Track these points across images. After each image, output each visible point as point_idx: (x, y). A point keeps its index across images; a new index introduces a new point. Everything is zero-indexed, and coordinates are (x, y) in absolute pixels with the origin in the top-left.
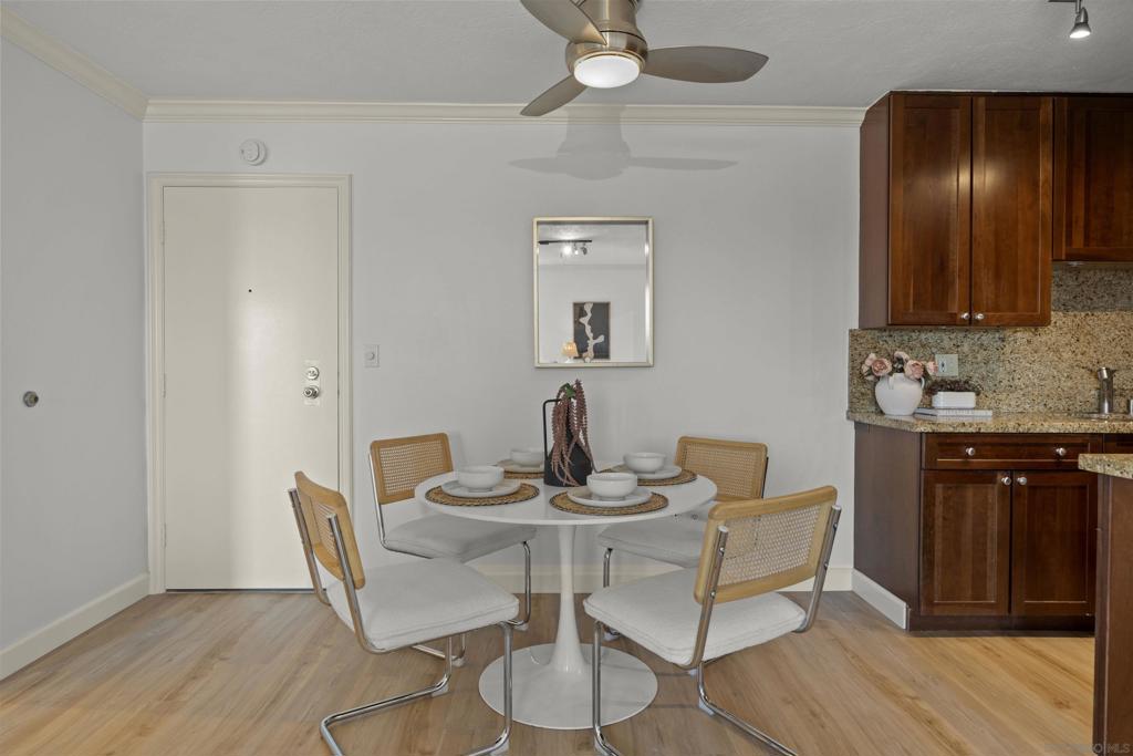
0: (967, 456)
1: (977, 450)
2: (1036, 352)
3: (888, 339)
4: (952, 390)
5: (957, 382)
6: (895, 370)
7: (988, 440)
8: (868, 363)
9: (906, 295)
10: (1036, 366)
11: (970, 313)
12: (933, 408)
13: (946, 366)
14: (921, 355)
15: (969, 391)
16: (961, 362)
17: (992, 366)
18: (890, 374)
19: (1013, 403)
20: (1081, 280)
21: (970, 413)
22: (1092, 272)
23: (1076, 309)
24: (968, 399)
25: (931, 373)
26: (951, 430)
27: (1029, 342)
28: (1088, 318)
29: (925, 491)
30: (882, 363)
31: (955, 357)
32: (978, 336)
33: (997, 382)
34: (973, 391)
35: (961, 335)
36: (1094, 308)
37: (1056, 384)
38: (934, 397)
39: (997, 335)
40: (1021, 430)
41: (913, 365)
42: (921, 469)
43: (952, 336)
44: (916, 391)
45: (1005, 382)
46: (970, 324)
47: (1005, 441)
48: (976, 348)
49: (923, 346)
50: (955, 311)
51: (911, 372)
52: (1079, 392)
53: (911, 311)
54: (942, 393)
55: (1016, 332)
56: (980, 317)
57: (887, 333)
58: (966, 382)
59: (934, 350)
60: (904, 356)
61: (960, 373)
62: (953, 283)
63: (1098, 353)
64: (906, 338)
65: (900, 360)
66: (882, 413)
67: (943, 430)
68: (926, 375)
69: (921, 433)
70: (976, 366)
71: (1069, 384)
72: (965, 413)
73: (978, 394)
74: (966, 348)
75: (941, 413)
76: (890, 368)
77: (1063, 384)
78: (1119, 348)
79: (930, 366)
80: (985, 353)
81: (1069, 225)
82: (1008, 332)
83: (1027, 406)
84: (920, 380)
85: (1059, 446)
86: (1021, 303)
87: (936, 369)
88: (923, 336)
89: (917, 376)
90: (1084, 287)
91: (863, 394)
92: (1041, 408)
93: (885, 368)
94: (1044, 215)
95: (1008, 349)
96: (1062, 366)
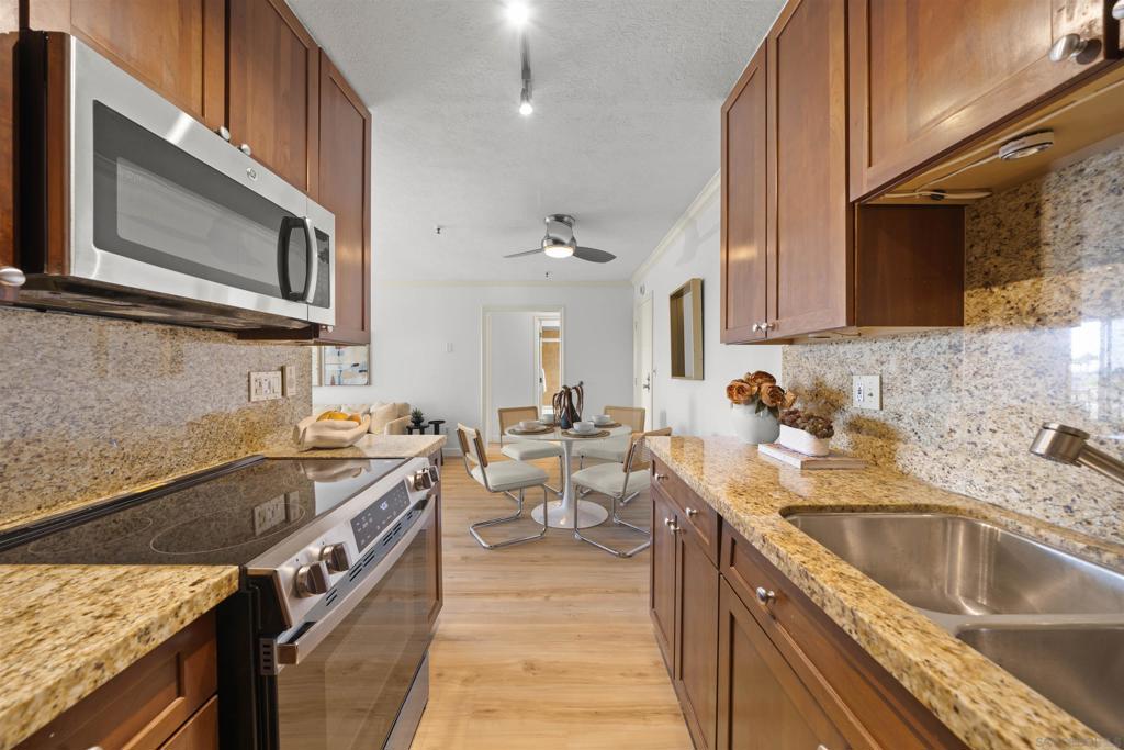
16: (887, 388)
31: (877, 380)
32: (912, 344)
35: (887, 344)
43: (875, 347)
48: (909, 366)
59: (853, 369)
61: (885, 407)
70: (908, 397)
74: (893, 367)
80: (923, 374)
83: (1013, 496)
88: (841, 349)
95: (966, 368)
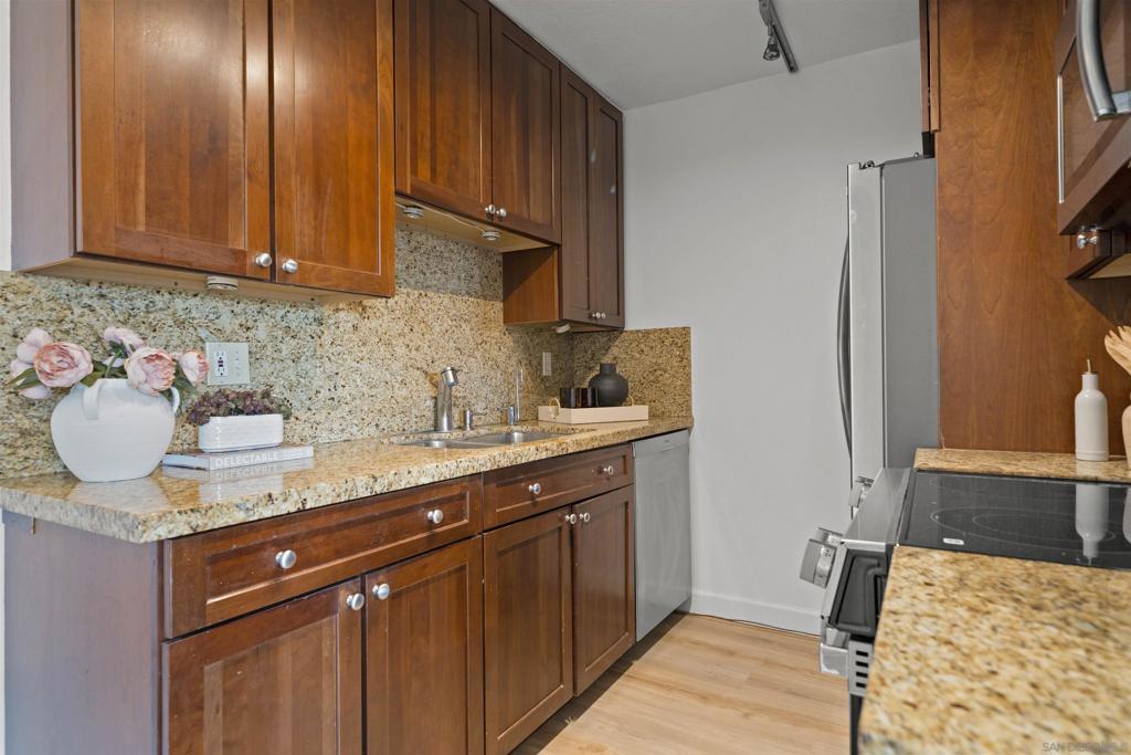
0: (279, 571)
1: (295, 550)
2: (364, 344)
3: (96, 303)
4: (239, 412)
5: (249, 395)
6: (99, 370)
7: (322, 522)
8: (25, 352)
9: (128, 191)
10: (365, 366)
11: (273, 255)
12: (200, 452)
13: (229, 366)
14: (175, 342)
15: (270, 411)
16: (255, 358)
17: (304, 365)
18: (88, 381)
19: (336, 426)
20: (413, 244)
21: (275, 455)
22: (424, 237)
23: (408, 285)
24: (269, 426)
25: (192, 376)
26: (240, 517)
27: (355, 328)
28: (422, 300)
29: (174, 697)
30: (64, 353)
31: (244, 347)
32: (282, 311)
33: (312, 394)
34: (278, 410)
35: (254, 307)
36: (428, 287)
37: (389, 393)
38: (203, 429)
39: (311, 313)
40: (378, 489)
41: (149, 359)
42: (163, 639)
43: (238, 309)
44: (160, 419)
45: (324, 393)
46: (272, 279)
47: (352, 517)
48: (279, 334)
49: (180, 324)
50: (241, 244)
51: (142, 377)
52: (415, 404)
53: (142, 228)
54: (218, 420)
55: (337, 310)
56: (290, 265)
57: (93, 289)
58: (266, 395)
59: (203, 333)
60: (128, 337)
61: (253, 379)
62: (238, 184)
63: (433, 349)
64: (140, 303)
65: (119, 349)
66: (69, 478)
67: (221, 522)
68: (180, 379)
69: (161, 543)
70: (279, 366)
71: (404, 392)
72: (264, 457)
73: (287, 417)
74: (261, 332)
75: (218, 463)
76: (85, 367)
77: (397, 393)
78: (451, 344)
79: (190, 362)
80: (293, 342)
81: (414, 143)
82: (326, 311)
84: (168, 394)
85: (431, 506)
86: (355, 252)
87: (204, 367)
88: (179, 304)
89: (162, 385)
90: (416, 254)
91: (23, 433)
92: (372, 430)
93: (73, 365)
94: (383, 111)
95: (327, 338)
96: (396, 366)
